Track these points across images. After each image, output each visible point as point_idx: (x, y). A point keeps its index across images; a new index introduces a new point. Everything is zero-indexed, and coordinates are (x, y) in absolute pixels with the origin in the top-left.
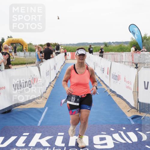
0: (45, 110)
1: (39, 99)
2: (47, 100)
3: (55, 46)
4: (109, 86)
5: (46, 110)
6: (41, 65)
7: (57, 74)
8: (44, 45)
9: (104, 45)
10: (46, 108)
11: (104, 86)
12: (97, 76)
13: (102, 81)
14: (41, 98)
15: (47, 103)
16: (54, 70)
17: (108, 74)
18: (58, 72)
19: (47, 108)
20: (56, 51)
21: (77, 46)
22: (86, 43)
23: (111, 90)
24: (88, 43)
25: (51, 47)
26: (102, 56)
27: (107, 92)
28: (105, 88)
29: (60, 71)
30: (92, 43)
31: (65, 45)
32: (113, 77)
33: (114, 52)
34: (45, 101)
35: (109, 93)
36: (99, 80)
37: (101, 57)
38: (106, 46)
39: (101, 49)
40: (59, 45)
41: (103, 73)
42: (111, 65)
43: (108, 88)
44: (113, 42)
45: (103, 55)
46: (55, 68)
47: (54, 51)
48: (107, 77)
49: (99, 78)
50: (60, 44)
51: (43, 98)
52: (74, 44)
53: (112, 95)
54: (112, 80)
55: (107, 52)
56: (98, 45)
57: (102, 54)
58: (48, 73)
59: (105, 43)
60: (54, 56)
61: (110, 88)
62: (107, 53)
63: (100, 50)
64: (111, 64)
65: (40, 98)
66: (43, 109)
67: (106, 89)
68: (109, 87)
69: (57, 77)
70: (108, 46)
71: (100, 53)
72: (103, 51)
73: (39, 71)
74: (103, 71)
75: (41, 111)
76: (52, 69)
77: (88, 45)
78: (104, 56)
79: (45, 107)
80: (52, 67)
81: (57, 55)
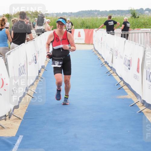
0: (16, 141)
1: (5, 120)
2: (20, 121)
3: (35, 17)
4: (141, 95)
5: (19, 141)
6: (9, 54)
7: (39, 72)
8: (15, 16)
9: (131, 15)
10: (19, 137)
11: (130, 95)
12: (117, 75)
13: (127, 85)
14: (10, 117)
15: (20, 127)
16: (33, 63)
17: (138, 71)
18: (41, 67)
19: (21, 137)
20: (37, 27)
21: (77, 16)
22: (96, 11)
23: (144, 103)
24: (99, 11)
25: (27, 19)
26: (126, 36)
27: (137, 106)
28: (133, 99)
29: (45, 66)
30: (106, 11)
31: (55, 15)
32: (148, 78)
33: (149, 28)
34: (17, 124)
35: (142, 108)
36: (122, 84)
37: (125, 39)
38: (135, 17)
39: (125, 23)
40: (42, 15)
41: (129, 69)
42: (144, 54)
43: (138, 99)
44: (148, 10)
45: (128, 35)
46: (36, 60)
47: (34, 27)
48: (136, 77)
49: (121, 78)
50: (44, 13)
51: (12, 117)
52: (71, 13)
53: (147, 112)
54: (146, 83)
55: (136, 29)
56: (118, 14)
57: (126, 33)
58: (22, 70)
59: (131, 10)
60: (34, 37)
61: (143, 98)
62: (136, 31)
63: (123, 26)
64: (145, 51)
65: (7, 117)
66: (14, 139)
67: (135, 100)
68: (141, 97)
69: (39, 78)
70: (138, 17)
71: (123, 30)
72: (129, 27)
73: (6, 65)
74: (129, 65)
75: (11, 142)
76: (30, 63)
77: (98, 14)
78: (130, 35)
79: (17, 136)
80: (31, 58)
81: (39, 35)
